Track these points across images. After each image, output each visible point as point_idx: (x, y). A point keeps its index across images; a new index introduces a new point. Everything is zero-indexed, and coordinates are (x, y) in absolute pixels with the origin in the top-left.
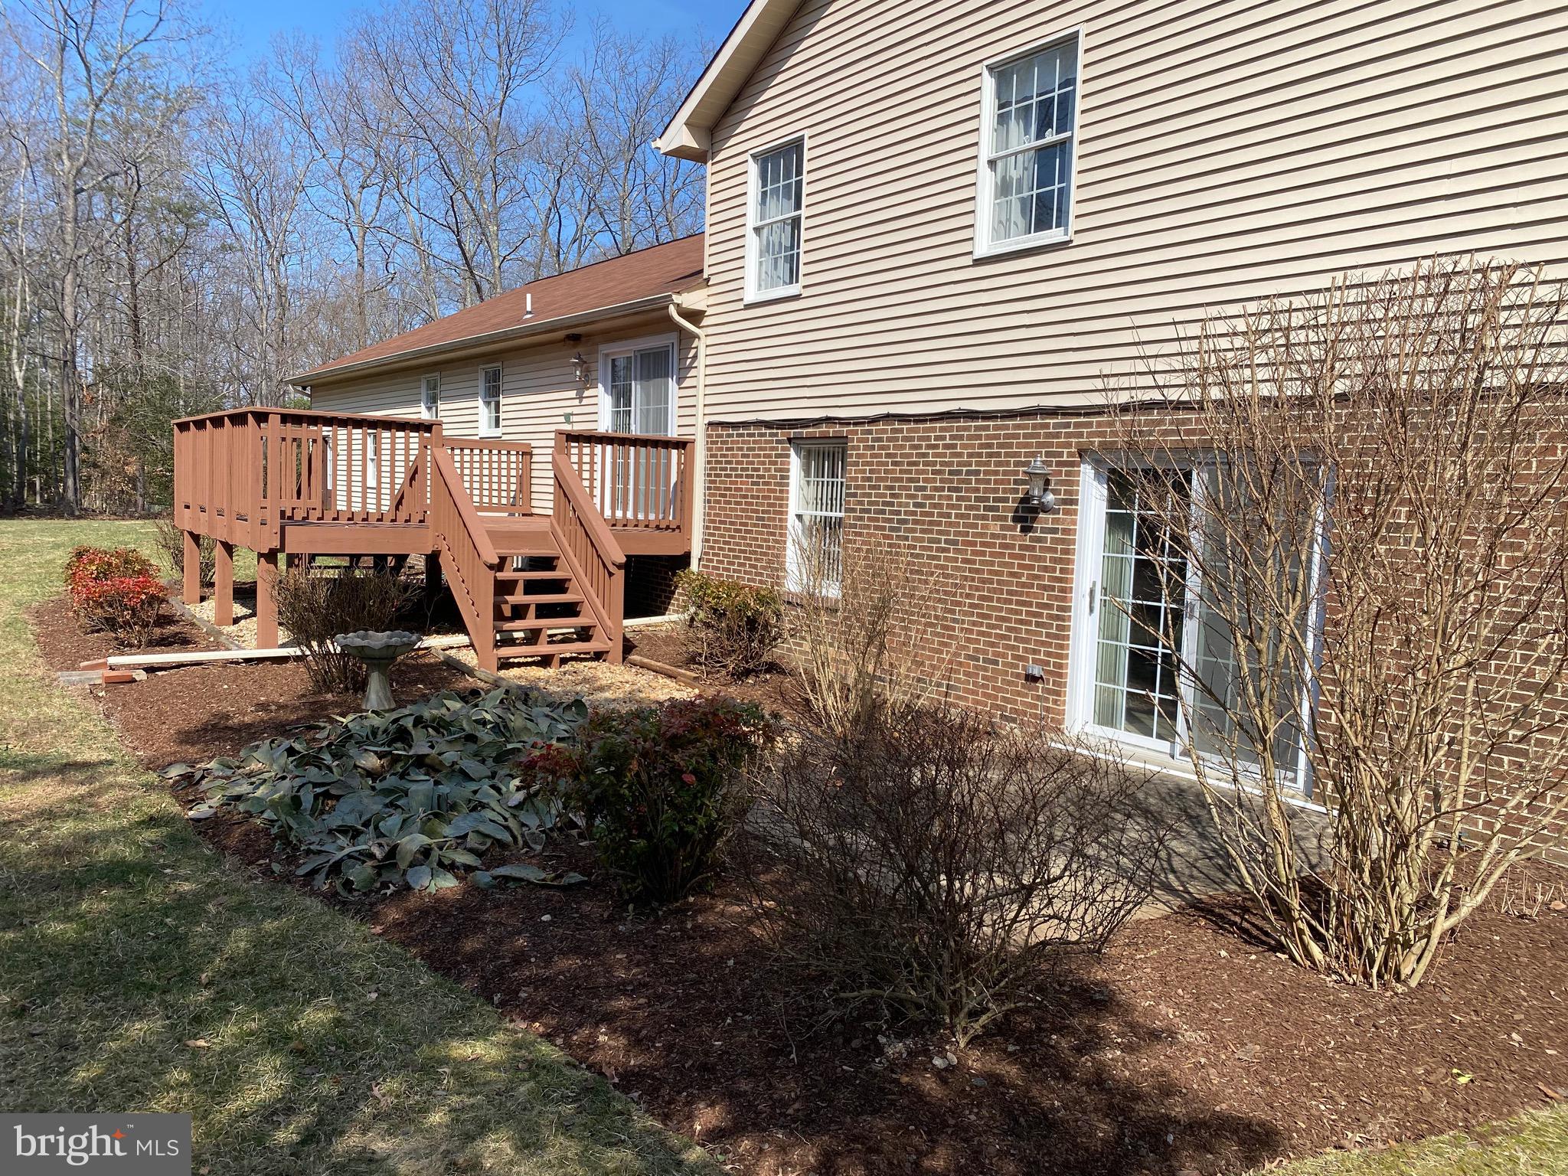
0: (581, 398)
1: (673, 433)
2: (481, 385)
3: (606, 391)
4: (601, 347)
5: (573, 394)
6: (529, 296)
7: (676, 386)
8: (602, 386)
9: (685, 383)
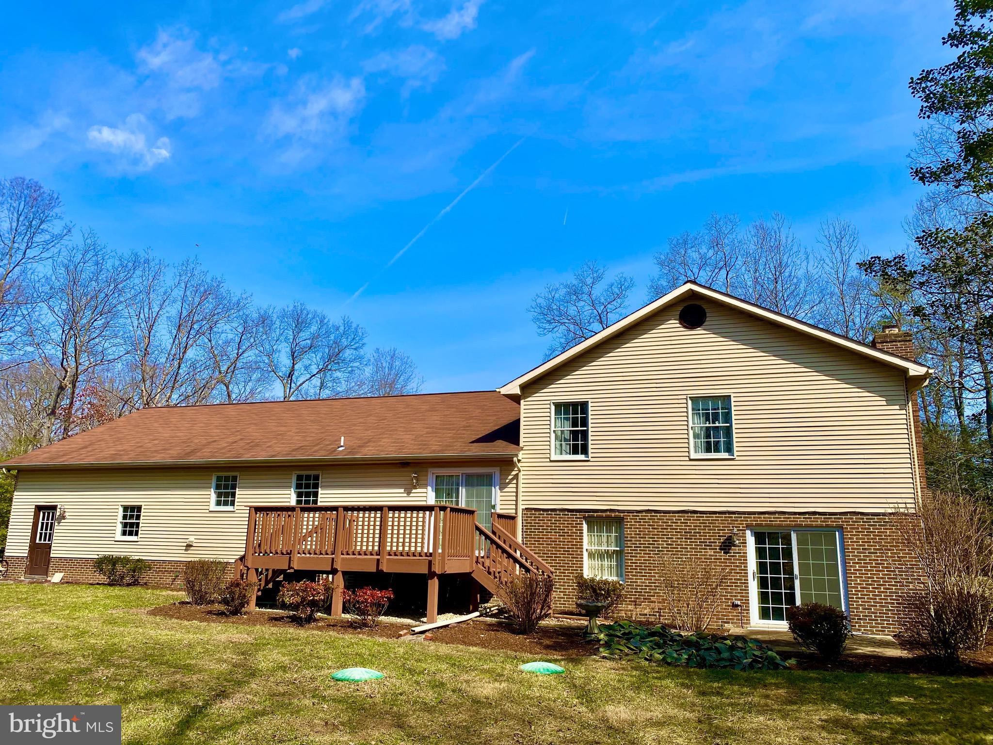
0: (409, 493)
1: (501, 511)
2: (293, 483)
4: (430, 470)
5: (402, 490)
6: (343, 438)
7: (499, 491)
8: (429, 488)
9: (506, 490)
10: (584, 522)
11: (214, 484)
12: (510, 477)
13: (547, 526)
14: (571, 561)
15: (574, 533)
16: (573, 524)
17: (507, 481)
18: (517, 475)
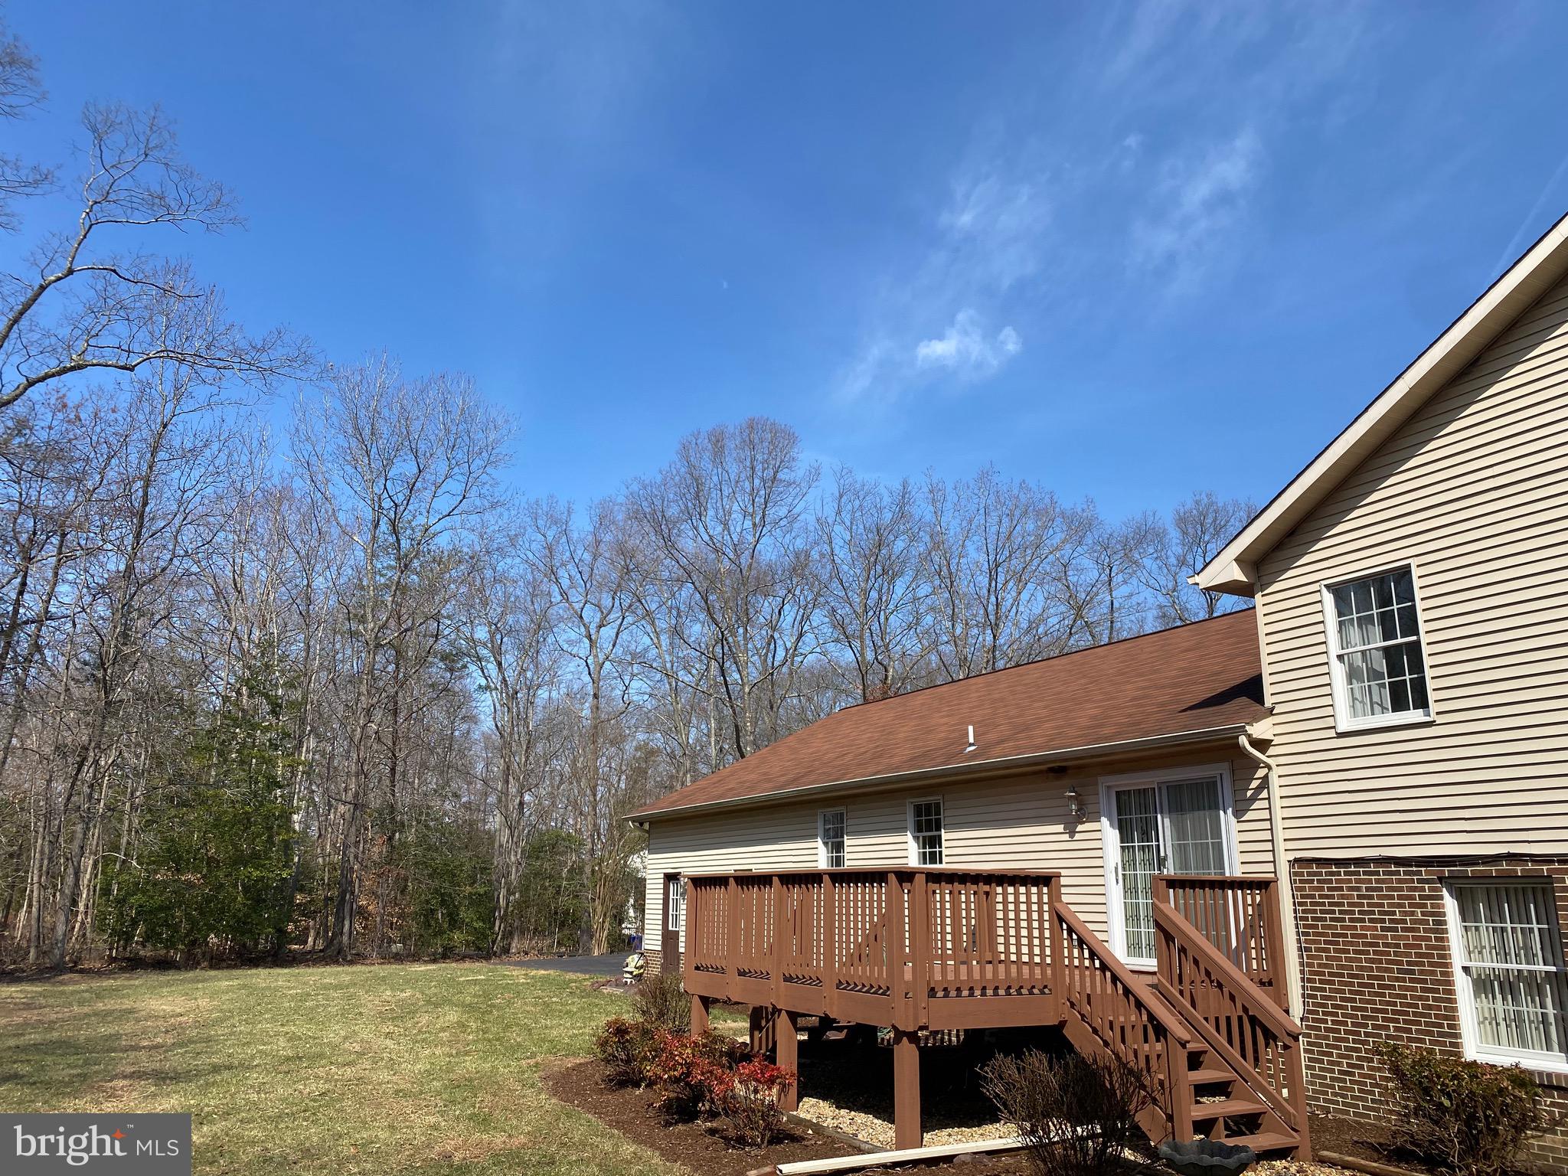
0: (1072, 833)
1: (1235, 869)
2: (910, 819)
3: (1112, 825)
4: (1101, 779)
5: (1060, 828)
6: (971, 729)
7: (1232, 820)
8: (1104, 820)
9: (1249, 816)
10: (1445, 893)
11: (820, 831)
12: (1255, 784)
13: (1350, 904)
14: (1420, 998)
15: (1421, 922)
16: (1413, 898)
17: (1249, 793)
18: (1266, 777)
